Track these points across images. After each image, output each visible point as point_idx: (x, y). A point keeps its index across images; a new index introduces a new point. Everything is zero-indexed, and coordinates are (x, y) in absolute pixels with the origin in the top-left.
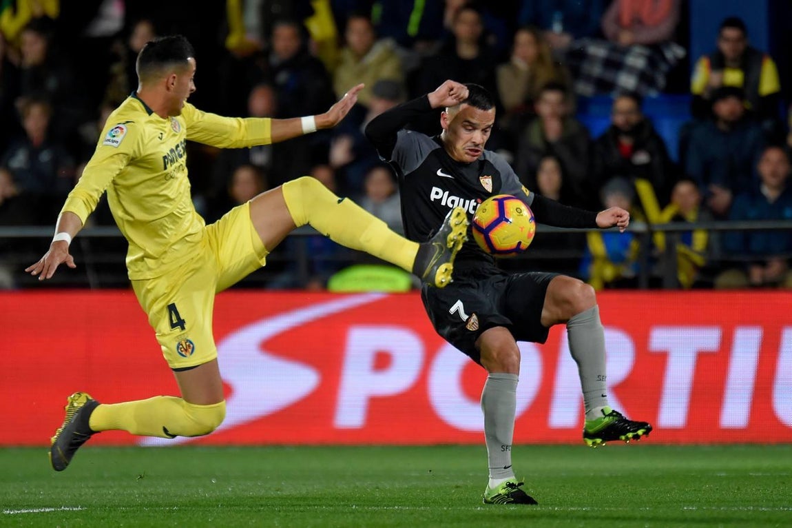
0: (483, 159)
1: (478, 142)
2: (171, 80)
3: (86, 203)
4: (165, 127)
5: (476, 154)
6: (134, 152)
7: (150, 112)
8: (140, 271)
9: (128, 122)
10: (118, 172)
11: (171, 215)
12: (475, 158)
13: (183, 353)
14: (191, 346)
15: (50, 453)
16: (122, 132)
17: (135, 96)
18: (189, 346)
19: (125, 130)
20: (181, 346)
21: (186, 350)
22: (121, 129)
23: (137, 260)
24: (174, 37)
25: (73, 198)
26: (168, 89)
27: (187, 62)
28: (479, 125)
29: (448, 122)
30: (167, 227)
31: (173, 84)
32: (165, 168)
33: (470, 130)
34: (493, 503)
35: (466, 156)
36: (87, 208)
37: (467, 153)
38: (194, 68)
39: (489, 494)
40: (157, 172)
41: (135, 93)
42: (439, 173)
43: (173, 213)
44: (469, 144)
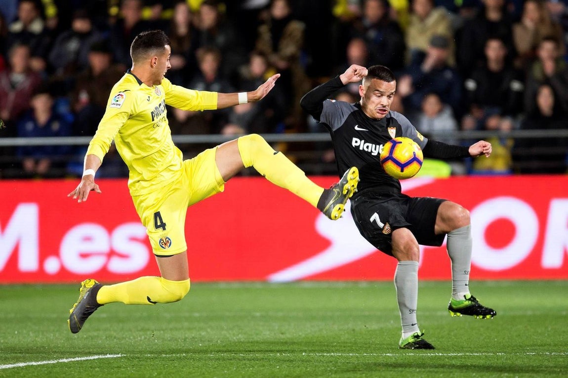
0: (389, 117)
1: (385, 104)
2: (154, 61)
3: (102, 147)
4: (151, 92)
5: (384, 113)
6: (132, 111)
7: (140, 83)
8: (137, 190)
9: (126, 91)
10: (122, 125)
11: (159, 151)
12: (384, 116)
13: (163, 246)
14: (170, 241)
15: (69, 320)
16: (123, 98)
17: (130, 72)
18: (168, 242)
19: (124, 97)
20: (162, 241)
21: (166, 244)
22: (122, 95)
23: (135, 183)
24: (156, 31)
25: (93, 145)
26: (152, 66)
27: (164, 49)
28: (385, 93)
29: (364, 92)
30: (156, 160)
31: (155, 63)
32: (153, 120)
33: (379, 96)
34: (404, 349)
35: (378, 114)
36: (103, 151)
37: (378, 113)
38: (170, 52)
39: (402, 343)
40: (148, 123)
41: (130, 71)
42: (356, 128)
43: (160, 150)
44: (379, 106)
